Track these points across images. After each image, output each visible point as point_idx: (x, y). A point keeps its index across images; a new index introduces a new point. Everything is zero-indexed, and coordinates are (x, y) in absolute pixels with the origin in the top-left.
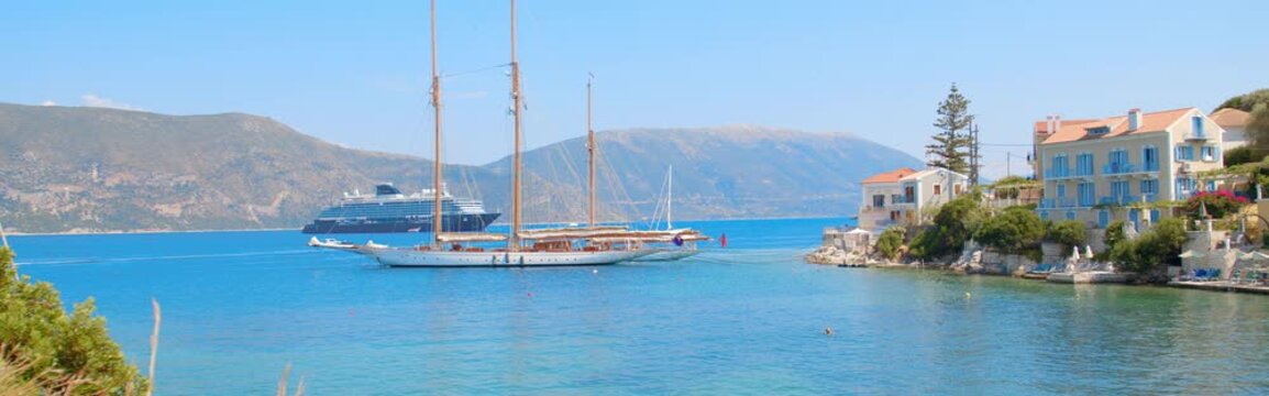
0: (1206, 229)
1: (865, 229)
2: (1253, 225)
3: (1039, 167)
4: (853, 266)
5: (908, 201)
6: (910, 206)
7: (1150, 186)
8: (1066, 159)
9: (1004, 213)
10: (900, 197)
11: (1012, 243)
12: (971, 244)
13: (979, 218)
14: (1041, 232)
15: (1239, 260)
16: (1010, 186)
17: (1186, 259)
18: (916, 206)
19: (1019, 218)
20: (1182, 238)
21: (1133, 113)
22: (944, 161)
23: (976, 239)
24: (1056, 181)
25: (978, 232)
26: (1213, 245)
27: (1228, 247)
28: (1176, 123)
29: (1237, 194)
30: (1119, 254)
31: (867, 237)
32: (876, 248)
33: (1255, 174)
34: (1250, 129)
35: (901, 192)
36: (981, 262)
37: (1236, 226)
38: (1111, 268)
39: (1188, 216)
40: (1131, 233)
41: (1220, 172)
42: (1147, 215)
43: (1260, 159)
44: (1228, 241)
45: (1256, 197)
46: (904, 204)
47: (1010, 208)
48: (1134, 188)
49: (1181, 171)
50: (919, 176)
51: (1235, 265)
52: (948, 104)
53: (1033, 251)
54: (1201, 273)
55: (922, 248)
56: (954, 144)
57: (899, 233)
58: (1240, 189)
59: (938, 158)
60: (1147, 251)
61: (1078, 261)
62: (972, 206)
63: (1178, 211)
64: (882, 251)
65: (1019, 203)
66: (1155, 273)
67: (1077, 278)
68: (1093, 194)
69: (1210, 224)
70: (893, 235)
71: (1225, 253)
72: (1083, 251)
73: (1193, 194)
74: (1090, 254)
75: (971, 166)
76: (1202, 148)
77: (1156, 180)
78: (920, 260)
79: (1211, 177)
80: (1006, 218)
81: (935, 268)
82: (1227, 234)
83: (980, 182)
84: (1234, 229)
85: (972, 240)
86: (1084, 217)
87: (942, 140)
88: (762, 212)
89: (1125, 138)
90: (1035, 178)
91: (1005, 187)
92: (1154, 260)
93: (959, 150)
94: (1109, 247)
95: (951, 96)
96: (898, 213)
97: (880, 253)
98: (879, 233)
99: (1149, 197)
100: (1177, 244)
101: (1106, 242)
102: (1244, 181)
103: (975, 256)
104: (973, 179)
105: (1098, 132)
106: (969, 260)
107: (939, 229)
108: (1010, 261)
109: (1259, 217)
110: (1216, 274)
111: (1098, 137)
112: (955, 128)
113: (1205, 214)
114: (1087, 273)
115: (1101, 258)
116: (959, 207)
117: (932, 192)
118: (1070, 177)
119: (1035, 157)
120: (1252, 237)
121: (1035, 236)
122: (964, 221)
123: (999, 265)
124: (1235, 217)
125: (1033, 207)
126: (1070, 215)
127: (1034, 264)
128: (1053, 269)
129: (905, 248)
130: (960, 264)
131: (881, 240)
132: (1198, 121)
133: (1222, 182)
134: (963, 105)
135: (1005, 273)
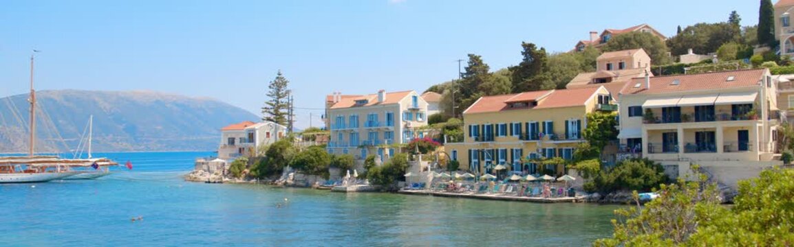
0: (418, 160)
1: (222, 159)
2: (442, 158)
3: (329, 123)
4: (215, 182)
5: (250, 142)
6: (251, 145)
7: (389, 135)
8: (344, 118)
9: (308, 149)
10: (245, 139)
11: (312, 168)
12: (288, 168)
13: (292, 152)
14: (329, 162)
15: (435, 178)
16: (311, 134)
17: (408, 177)
18: (255, 145)
19: (316, 152)
20: (406, 165)
21: (381, 92)
22: (272, 117)
23: (290, 166)
24: (337, 131)
25: (292, 161)
26: (422, 170)
27: (429, 169)
28: (404, 98)
29: (434, 140)
30: (372, 174)
31: (224, 164)
32: (229, 171)
33: (443, 129)
34: (442, 104)
35: (245, 136)
36: (293, 179)
37: (433, 158)
38: (368, 182)
39: (409, 152)
40: (379, 162)
41: (426, 128)
42: (387, 151)
43: (446, 121)
44: (429, 167)
45: (443, 141)
46: (247, 144)
47: (310, 147)
48: (381, 136)
49: (406, 126)
50: (256, 126)
51: (433, 180)
52: (276, 83)
53: (324, 173)
54: (416, 185)
55: (258, 171)
56: (279, 107)
57: (244, 161)
58: (436, 137)
59: (268, 115)
60: (387, 172)
61: (350, 179)
62: (289, 145)
63: (404, 150)
64: (233, 173)
65: (316, 144)
66: (391, 185)
67: (348, 189)
68: (358, 139)
69: (420, 157)
70: (240, 163)
71: (428, 174)
72: (352, 173)
73: (412, 140)
74: (356, 175)
75: (289, 121)
76: (417, 114)
77: (393, 132)
78: (256, 179)
79: (421, 130)
80: (309, 153)
81: (265, 183)
82: (429, 163)
83: (294, 131)
84: (433, 160)
85: (288, 166)
86: (353, 152)
87: (272, 105)
88: (155, 147)
89: (376, 107)
90: (326, 129)
91: (308, 134)
92: (391, 178)
93: (281, 111)
94: (366, 170)
95: (277, 78)
96: (243, 149)
97: (232, 174)
98: (231, 161)
99: (388, 141)
100: (403, 169)
101: (365, 167)
102: (438, 133)
103: (290, 176)
104: (290, 129)
105: (361, 103)
106: (286, 178)
107: (268, 159)
108: (311, 179)
109: (446, 153)
110: (423, 186)
111: (360, 106)
112: (280, 97)
113: (418, 151)
114: (354, 186)
115: (362, 177)
116: (281, 146)
117: (265, 136)
118: (346, 129)
119: (326, 116)
120: (441, 165)
121: (325, 164)
122: (284, 154)
123: (304, 181)
124: (433, 153)
125: (324, 146)
126: (346, 151)
127: (324, 180)
128: (335, 184)
129: (247, 171)
130: (282, 180)
131: (232, 166)
132: (415, 98)
133: (427, 133)
134: (285, 84)
135: (308, 186)
